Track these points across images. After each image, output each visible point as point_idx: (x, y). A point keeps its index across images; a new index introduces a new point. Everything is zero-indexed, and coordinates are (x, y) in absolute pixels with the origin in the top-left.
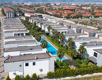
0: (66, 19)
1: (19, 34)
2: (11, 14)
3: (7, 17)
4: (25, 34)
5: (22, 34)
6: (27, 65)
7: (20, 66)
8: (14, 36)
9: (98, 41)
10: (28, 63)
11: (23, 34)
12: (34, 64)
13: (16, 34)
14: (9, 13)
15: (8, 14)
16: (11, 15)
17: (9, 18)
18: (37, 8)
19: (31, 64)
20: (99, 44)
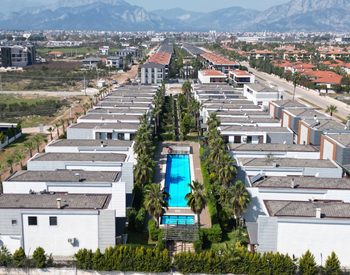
0: (332, 92)
1: (110, 135)
2: (153, 71)
3: (143, 81)
4: (127, 136)
5: (119, 134)
6: (33, 221)
7: (14, 222)
8: (94, 138)
9: (317, 175)
10: (36, 218)
11: (122, 134)
12: (53, 221)
13: (100, 133)
14: (150, 70)
15: (147, 71)
16: (153, 77)
17: (147, 83)
18: (261, 52)
19: (43, 219)
20: (310, 185)
